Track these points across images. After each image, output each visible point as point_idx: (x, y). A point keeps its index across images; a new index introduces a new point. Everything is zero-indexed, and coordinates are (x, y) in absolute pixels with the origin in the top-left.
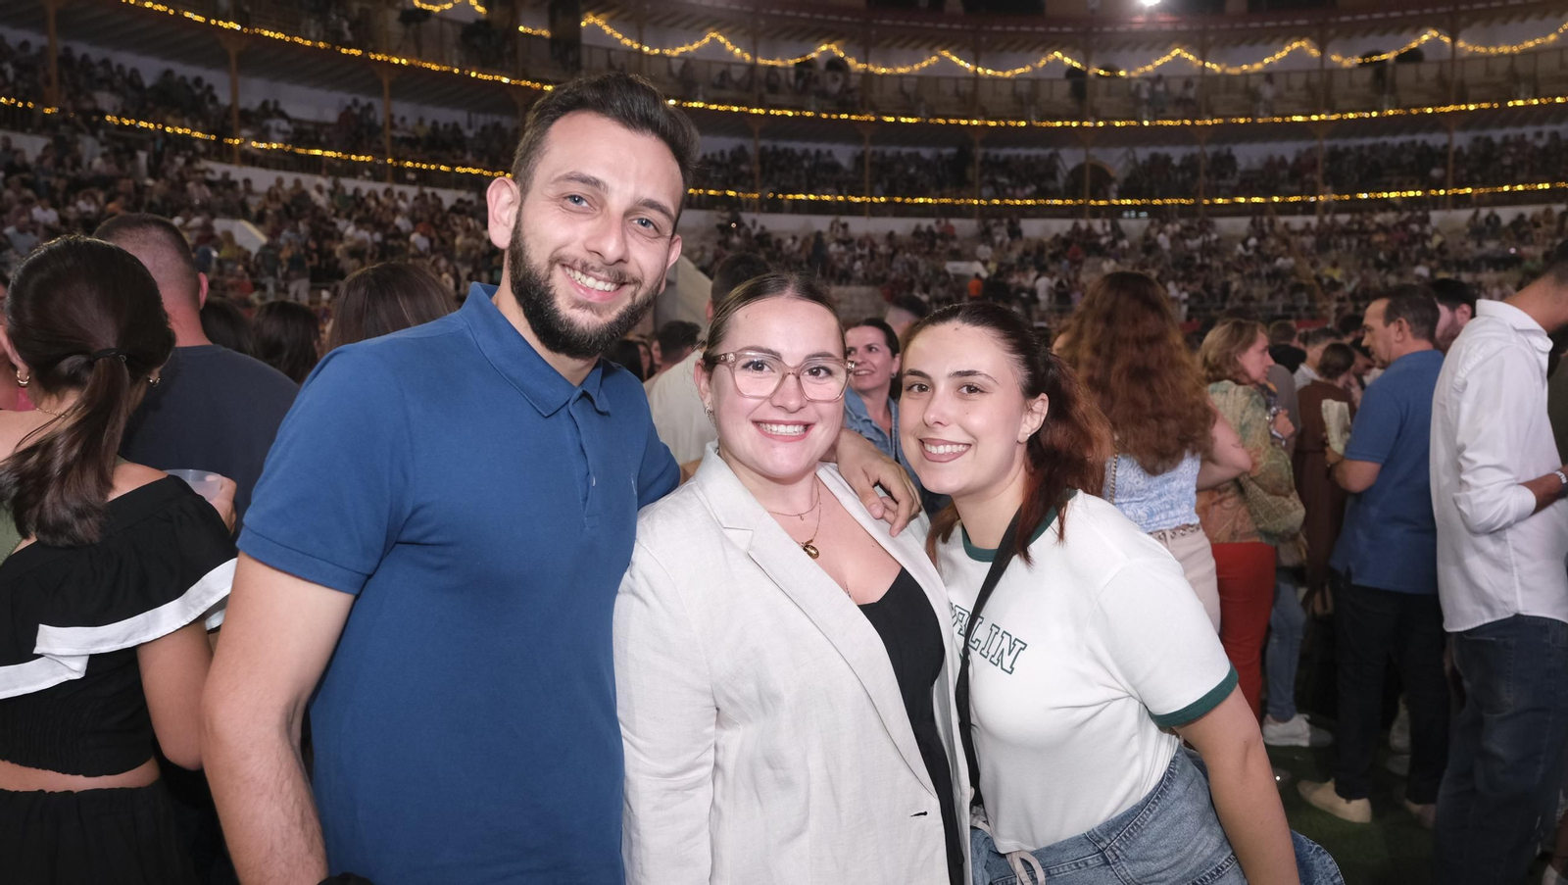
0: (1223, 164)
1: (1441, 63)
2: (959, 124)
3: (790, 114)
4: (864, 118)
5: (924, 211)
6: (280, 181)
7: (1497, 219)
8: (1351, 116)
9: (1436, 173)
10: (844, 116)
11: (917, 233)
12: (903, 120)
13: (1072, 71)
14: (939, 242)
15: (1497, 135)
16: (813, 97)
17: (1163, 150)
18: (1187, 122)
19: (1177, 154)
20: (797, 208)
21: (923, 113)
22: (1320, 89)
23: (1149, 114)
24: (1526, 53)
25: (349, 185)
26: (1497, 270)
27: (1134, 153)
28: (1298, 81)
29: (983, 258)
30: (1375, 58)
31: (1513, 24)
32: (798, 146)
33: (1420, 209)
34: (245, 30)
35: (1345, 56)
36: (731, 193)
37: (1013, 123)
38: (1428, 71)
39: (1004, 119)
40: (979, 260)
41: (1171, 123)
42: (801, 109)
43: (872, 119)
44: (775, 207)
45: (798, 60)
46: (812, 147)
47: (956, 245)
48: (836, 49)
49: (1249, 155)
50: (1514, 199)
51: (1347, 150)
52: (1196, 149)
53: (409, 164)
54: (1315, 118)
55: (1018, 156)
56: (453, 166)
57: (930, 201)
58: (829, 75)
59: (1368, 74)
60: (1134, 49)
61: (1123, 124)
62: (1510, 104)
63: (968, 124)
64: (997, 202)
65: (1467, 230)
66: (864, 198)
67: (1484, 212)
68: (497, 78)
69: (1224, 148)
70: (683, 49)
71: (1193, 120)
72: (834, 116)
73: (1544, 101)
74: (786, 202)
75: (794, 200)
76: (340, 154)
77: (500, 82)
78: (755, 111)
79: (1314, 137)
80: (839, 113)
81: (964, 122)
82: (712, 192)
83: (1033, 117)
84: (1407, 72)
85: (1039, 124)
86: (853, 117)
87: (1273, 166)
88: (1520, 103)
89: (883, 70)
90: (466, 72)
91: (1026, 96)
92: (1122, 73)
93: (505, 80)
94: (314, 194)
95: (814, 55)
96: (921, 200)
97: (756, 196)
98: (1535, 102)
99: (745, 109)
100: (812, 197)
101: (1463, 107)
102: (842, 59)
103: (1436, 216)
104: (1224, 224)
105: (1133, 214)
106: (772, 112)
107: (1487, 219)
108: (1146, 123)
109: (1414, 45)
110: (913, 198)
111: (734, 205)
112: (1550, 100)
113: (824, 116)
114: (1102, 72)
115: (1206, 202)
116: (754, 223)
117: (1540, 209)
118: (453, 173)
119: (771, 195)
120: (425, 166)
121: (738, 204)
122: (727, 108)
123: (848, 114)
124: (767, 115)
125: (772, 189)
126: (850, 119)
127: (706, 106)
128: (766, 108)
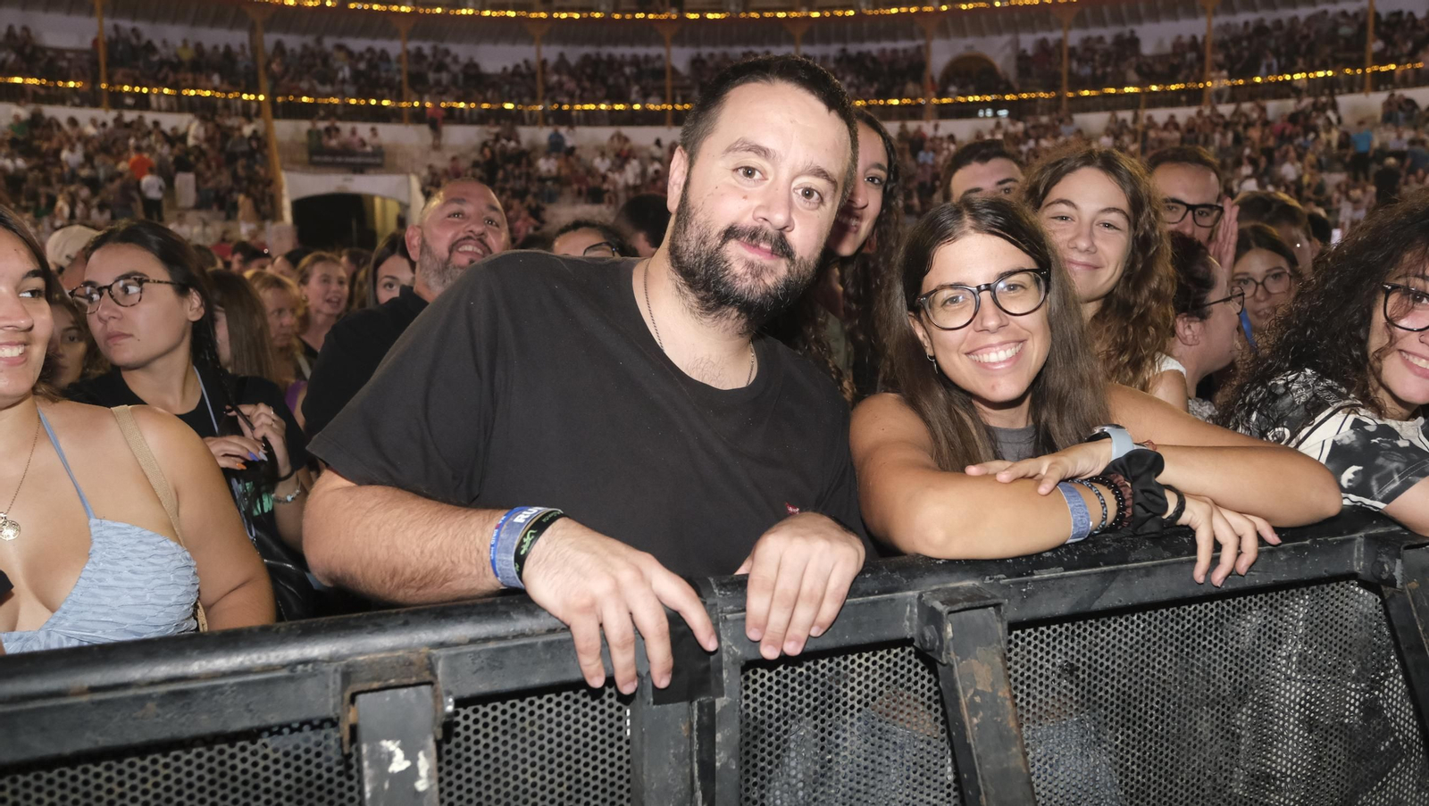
2: (775, 17)
3: (577, 16)
4: (663, 16)
10: (640, 16)
12: (710, 16)
21: (733, 7)
36: (509, 106)
37: (839, 13)
39: (831, 8)
43: (674, 16)
51: (1278, 24)
52: (1095, 32)
53: (126, 88)
63: (787, 17)
66: (664, 106)
72: (628, 16)
74: (574, 113)
76: (44, 82)
78: (534, 15)
81: (781, 15)
82: (485, 106)
85: (870, 12)
86: (651, 16)
97: (540, 107)
99: (523, 13)
103: (1345, 101)
105: (989, 112)
106: (556, 15)
113: (617, 16)
115: (1070, 95)
118: (179, 96)
119: (556, 106)
120: (145, 90)
121: (517, 118)
122: (502, 13)
123: (647, 13)
124: (550, 18)
125: (559, 99)
126: (646, 19)
127: (477, 13)
128: (550, 11)
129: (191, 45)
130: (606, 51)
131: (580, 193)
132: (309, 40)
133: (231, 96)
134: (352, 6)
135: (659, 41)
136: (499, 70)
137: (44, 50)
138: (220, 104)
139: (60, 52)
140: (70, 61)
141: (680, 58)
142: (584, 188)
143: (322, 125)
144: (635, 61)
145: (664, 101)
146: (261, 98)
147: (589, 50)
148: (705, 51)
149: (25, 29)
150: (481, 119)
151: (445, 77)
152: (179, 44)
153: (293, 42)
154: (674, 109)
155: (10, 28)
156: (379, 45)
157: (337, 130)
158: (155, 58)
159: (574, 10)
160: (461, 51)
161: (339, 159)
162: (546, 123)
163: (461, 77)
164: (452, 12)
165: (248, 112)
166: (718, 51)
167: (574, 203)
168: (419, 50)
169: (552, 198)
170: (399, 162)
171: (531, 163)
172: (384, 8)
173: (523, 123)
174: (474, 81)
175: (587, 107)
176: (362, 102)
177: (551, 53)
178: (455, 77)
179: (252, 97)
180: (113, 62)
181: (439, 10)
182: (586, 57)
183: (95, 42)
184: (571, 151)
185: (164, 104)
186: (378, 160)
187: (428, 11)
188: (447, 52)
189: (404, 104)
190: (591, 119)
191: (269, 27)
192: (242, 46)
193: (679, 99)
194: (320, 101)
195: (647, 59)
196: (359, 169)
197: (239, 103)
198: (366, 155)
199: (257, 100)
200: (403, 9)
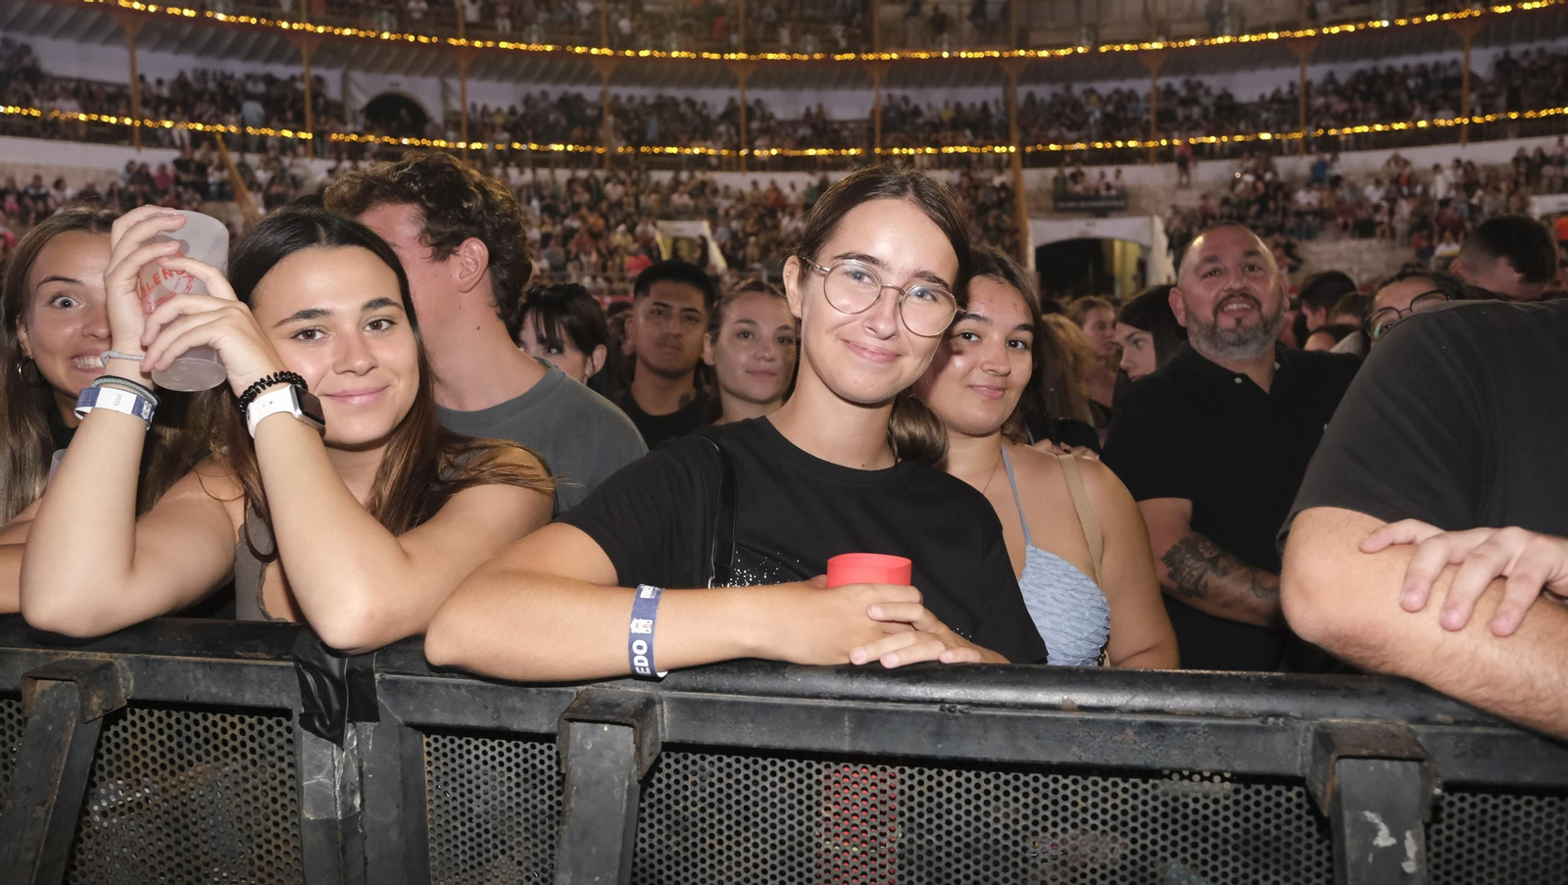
3: (1351, 28)
4: (1463, 15)
6: (755, 184)
10: (1431, 18)
12: (1526, 6)
20: (1363, 143)
34: (753, 57)
36: (1265, 136)
42: (1368, 19)
43: (1477, 13)
53: (896, 151)
66: (1458, 120)
68: (988, 53)
72: (1416, 21)
74: (1342, 138)
75: (1356, 134)
76: (831, 151)
77: (992, 57)
78: (1299, 34)
80: (1423, 15)
82: (1239, 138)
86: (1446, 17)
90: (955, 54)
93: (996, 54)
94: (787, 190)
96: (1552, 112)
97: (1301, 135)
99: (1288, 34)
100: (1379, 128)
106: (1325, 31)
110: (1538, 110)
113: (1402, 22)
118: (940, 154)
119: (1321, 132)
120: (911, 151)
121: (1275, 148)
122: (1263, 36)
123: (1440, 13)
124: (1320, 35)
125: (1323, 124)
126: (1440, 21)
127: (1235, 40)
128: (1318, 27)
129: (952, 106)
130: (1383, 64)
131: (1345, 227)
132: (1059, 88)
133: (985, 150)
134: (1103, 49)
135: (1456, 43)
136: (1255, 98)
137: (831, 122)
138: (974, 158)
139: (844, 124)
140: (852, 130)
141: (1481, 62)
142: (1351, 221)
143: (1068, 171)
144: (1422, 71)
145: (1458, 114)
146: (1012, 149)
147: (1364, 65)
148: (1516, 49)
149: (820, 106)
150: (1234, 152)
151: (1196, 111)
152: (941, 105)
153: (1043, 92)
154: (1471, 122)
155: (808, 109)
156: (1126, 85)
157: (1082, 174)
158: (920, 121)
159: (1347, 22)
160: (1214, 82)
161: (1083, 204)
162: (1308, 151)
163: (1212, 110)
164: (1207, 42)
165: (1000, 164)
166: (1533, 47)
167: (1337, 239)
168: (1169, 86)
169: (1310, 235)
170: (1143, 203)
171: (1288, 196)
172: (1135, 47)
173: (1281, 153)
174: (1227, 113)
175: (1358, 129)
176: (1109, 145)
177: (1317, 73)
178: (1206, 110)
179: (1004, 149)
180: (887, 128)
181: (1193, 42)
182: (1360, 75)
183: (873, 112)
184: (1337, 181)
185: (926, 162)
186: (1122, 203)
187: (1181, 44)
188: (1200, 85)
189: (1151, 144)
190: (1361, 143)
191: (1022, 81)
192: (996, 102)
193: (1478, 110)
194: (1067, 147)
195: (1437, 67)
196: (1102, 213)
197: (991, 156)
198: (1109, 198)
199: (1008, 153)
200: (1157, 45)
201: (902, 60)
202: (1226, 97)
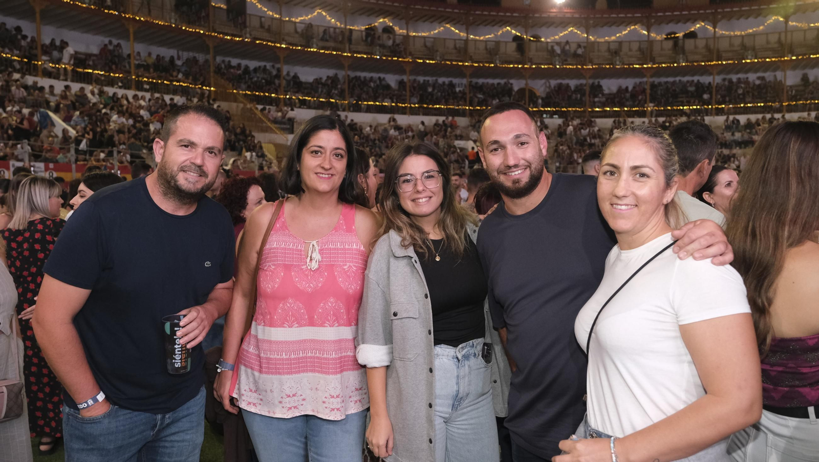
0: (596, 89)
1: (707, 39)
5: (439, 112)
6: (68, 88)
7: (738, 121)
8: (664, 65)
9: (706, 96)
11: (436, 124)
13: (516, 38)
14: (449, 129)
15: (734, 78)
16: (378, 48)
17: (565, 82)
18: (580, 67)
19: (573, 83)
20: (369, 109)
22: (646, 51)
23: (559, 62)
24: (749, 35)
25: (110, 91)
26: (741, 148)
27: (549, 82)
28: (635, 46)
29: (473, 139)
30: (673, 36)
31: (742, 20)
32: (367, 75)
33: (699, 115)
35: (658, 34)
38: (701, 43)
40: (471, 140)
41: (571, 67)
42: (371, 54)
44: (357, 109)
45: (367, 27)
46: (375, 75)
47: (458, 132)
48: (388, 22)
49: (610, 85)
50: (746, 111)
54: (645, 66)
55: (488, 83)
56: (171, 81)
57: (443, 107)
58: (385, 36)
59: (670, 44)
60: (548, 27)
61: (546, 67)
62: (744, 61)
64: (479, 108)
65: (724, 127)
67: (731, 117)
68: (198, 30)
69: (596, 82)
70: (302, 18)
71: (582, 65)
73: (760, 60)
75: (368, 105)
77: (199, 32)
79: (644, 76)
83: (498, 62)
84: (689, 44)
87: (621, 91)
88: (748, 61)
89: (414, 34)
90: (180, 26)
91: (493, 50)
92: (543, 40)
93: (202, 32)
94: (89, 95)
95: (376, 24)
96: (438, 106)
98: (756, 61)
100: (377, 103)
101: (720, 62)
102: (391, 27)
104: (599, 121)
107: (733, 121)
108: (558, 67)
109: (693, 29)
110: (433, 105)
111: (335, 107)
112: (763, 60)
114: (532, 39)
116: (346, 117)
117: (760, 116)
201: (146, 21)
202: (296, 77)
